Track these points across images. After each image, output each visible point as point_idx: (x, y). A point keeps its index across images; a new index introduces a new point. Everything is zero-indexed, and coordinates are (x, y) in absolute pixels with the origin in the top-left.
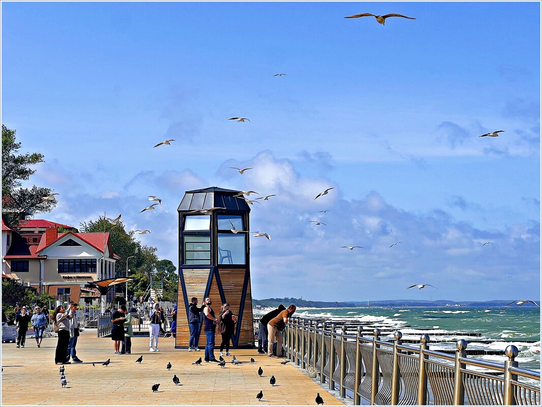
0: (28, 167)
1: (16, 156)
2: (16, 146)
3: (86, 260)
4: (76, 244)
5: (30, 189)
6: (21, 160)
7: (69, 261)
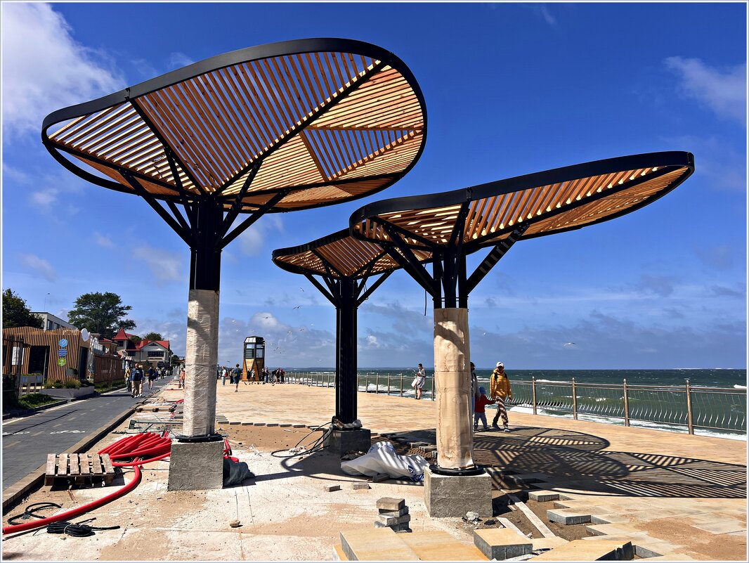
0: (125, 311)
1: (120, 306)
2: (120, 303)
3: (160, 352)
4: (156, 345)
5: (125, 320)
6: (122, 308)
7: (152, 352)
